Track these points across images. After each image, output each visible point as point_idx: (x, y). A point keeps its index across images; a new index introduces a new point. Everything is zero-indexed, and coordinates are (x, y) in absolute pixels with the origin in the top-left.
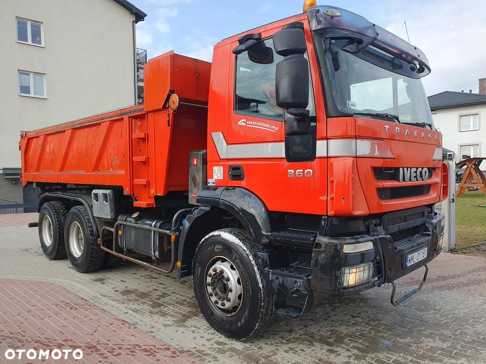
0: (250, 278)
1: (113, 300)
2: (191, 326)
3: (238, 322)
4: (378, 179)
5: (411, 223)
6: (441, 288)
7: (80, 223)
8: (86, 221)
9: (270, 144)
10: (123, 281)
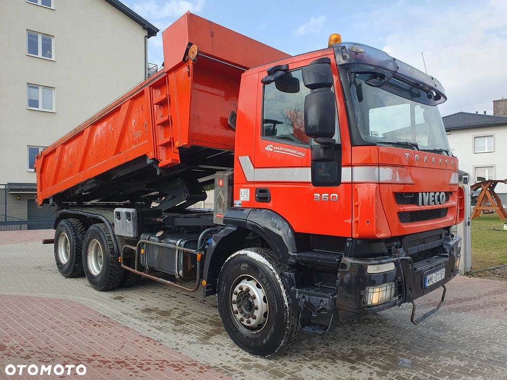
0: (276, 296)
1: (135, 318)
2: (216, 343)
3: (263, 340)
4: (399, 204)
5: (430, 245)
6: (458, 310)
7: (99, 241)
8: (107, 238)
9: (297, 169)
10: (142, 299)
